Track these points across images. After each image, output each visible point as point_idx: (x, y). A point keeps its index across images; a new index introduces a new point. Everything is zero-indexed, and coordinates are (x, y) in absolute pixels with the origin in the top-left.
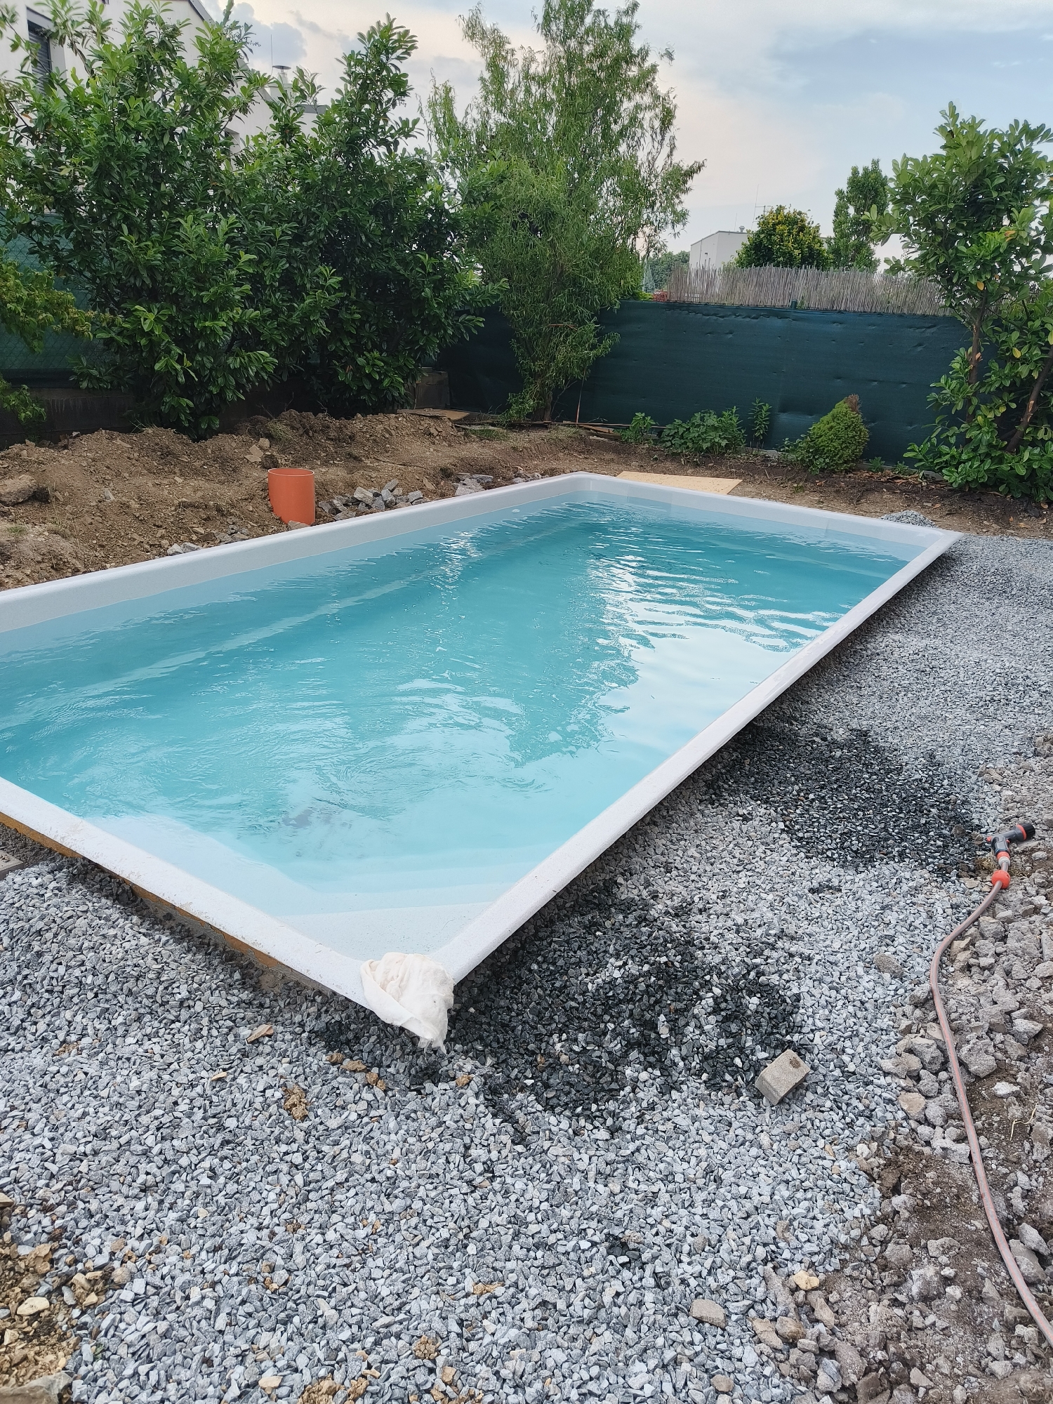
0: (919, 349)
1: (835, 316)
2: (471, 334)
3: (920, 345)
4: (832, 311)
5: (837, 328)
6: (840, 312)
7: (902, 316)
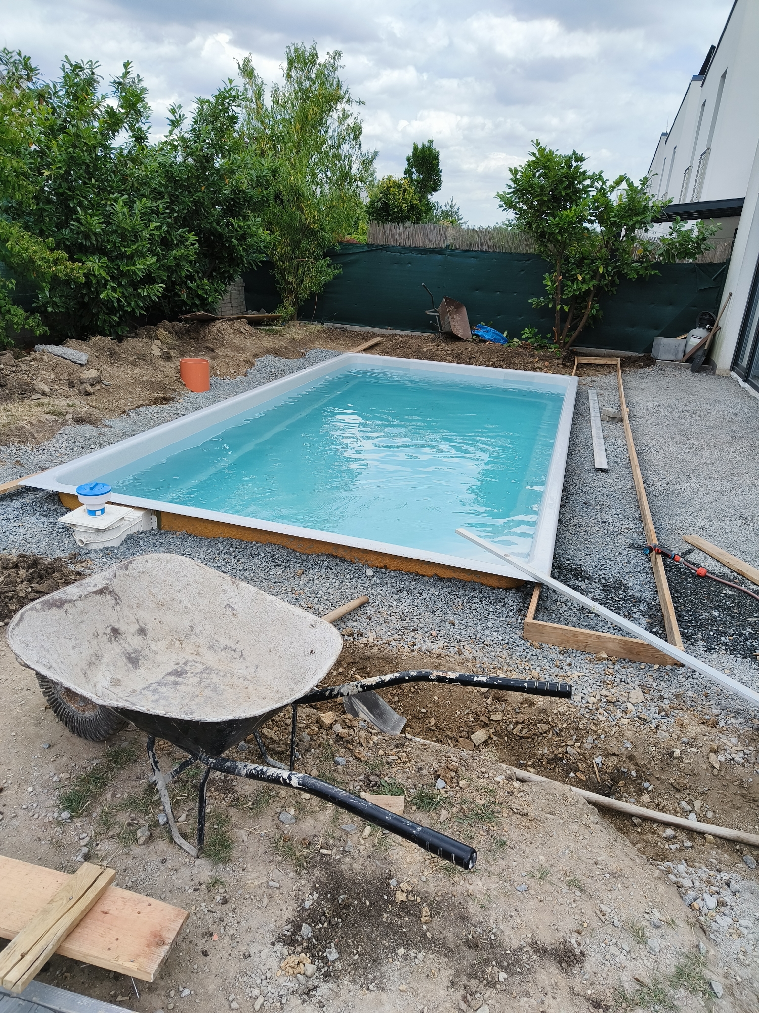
0: (522, 273)
1: (473, 254)
2: (257, 266)
3: (522, 271)
4: (470, 251)
5: (474, 260)
6: (475, 251)
7: (511, 254)
